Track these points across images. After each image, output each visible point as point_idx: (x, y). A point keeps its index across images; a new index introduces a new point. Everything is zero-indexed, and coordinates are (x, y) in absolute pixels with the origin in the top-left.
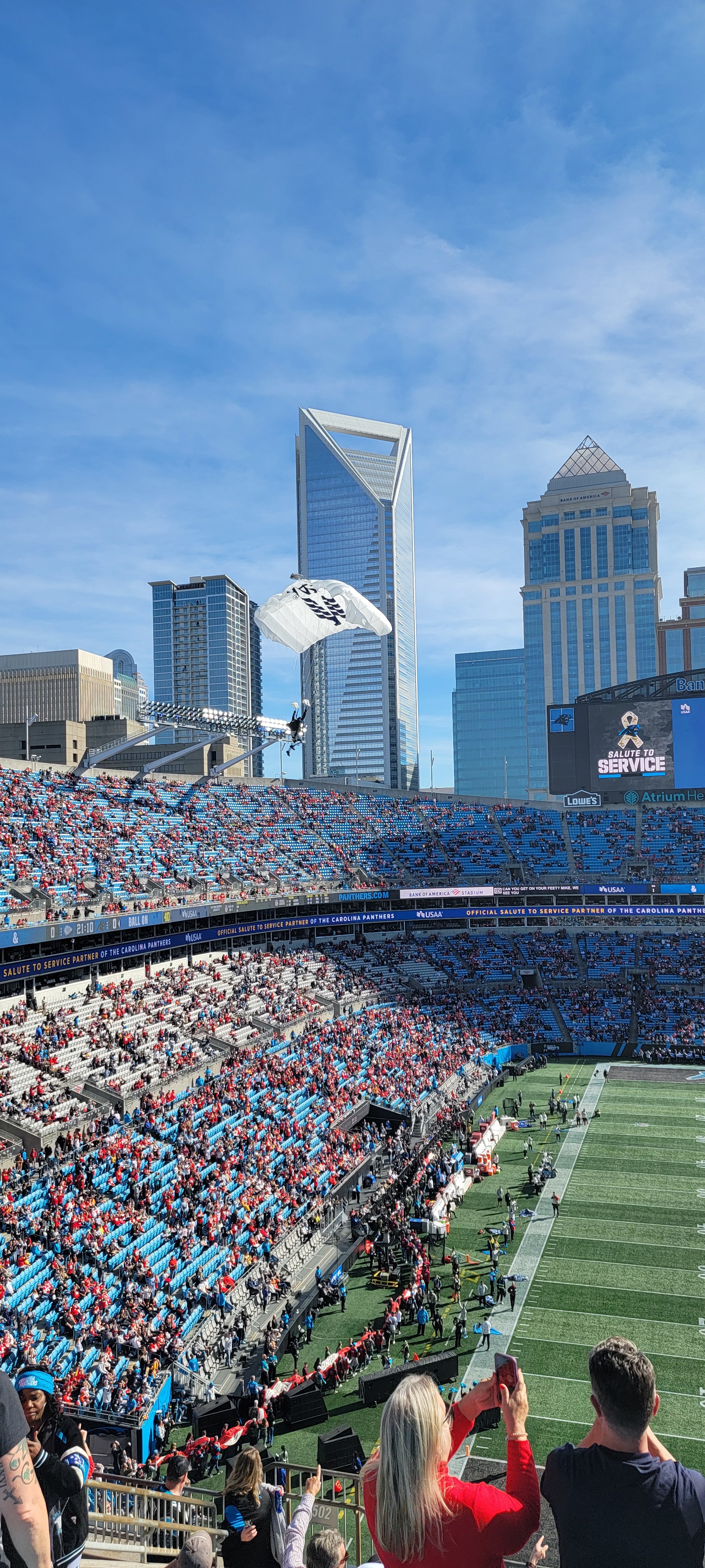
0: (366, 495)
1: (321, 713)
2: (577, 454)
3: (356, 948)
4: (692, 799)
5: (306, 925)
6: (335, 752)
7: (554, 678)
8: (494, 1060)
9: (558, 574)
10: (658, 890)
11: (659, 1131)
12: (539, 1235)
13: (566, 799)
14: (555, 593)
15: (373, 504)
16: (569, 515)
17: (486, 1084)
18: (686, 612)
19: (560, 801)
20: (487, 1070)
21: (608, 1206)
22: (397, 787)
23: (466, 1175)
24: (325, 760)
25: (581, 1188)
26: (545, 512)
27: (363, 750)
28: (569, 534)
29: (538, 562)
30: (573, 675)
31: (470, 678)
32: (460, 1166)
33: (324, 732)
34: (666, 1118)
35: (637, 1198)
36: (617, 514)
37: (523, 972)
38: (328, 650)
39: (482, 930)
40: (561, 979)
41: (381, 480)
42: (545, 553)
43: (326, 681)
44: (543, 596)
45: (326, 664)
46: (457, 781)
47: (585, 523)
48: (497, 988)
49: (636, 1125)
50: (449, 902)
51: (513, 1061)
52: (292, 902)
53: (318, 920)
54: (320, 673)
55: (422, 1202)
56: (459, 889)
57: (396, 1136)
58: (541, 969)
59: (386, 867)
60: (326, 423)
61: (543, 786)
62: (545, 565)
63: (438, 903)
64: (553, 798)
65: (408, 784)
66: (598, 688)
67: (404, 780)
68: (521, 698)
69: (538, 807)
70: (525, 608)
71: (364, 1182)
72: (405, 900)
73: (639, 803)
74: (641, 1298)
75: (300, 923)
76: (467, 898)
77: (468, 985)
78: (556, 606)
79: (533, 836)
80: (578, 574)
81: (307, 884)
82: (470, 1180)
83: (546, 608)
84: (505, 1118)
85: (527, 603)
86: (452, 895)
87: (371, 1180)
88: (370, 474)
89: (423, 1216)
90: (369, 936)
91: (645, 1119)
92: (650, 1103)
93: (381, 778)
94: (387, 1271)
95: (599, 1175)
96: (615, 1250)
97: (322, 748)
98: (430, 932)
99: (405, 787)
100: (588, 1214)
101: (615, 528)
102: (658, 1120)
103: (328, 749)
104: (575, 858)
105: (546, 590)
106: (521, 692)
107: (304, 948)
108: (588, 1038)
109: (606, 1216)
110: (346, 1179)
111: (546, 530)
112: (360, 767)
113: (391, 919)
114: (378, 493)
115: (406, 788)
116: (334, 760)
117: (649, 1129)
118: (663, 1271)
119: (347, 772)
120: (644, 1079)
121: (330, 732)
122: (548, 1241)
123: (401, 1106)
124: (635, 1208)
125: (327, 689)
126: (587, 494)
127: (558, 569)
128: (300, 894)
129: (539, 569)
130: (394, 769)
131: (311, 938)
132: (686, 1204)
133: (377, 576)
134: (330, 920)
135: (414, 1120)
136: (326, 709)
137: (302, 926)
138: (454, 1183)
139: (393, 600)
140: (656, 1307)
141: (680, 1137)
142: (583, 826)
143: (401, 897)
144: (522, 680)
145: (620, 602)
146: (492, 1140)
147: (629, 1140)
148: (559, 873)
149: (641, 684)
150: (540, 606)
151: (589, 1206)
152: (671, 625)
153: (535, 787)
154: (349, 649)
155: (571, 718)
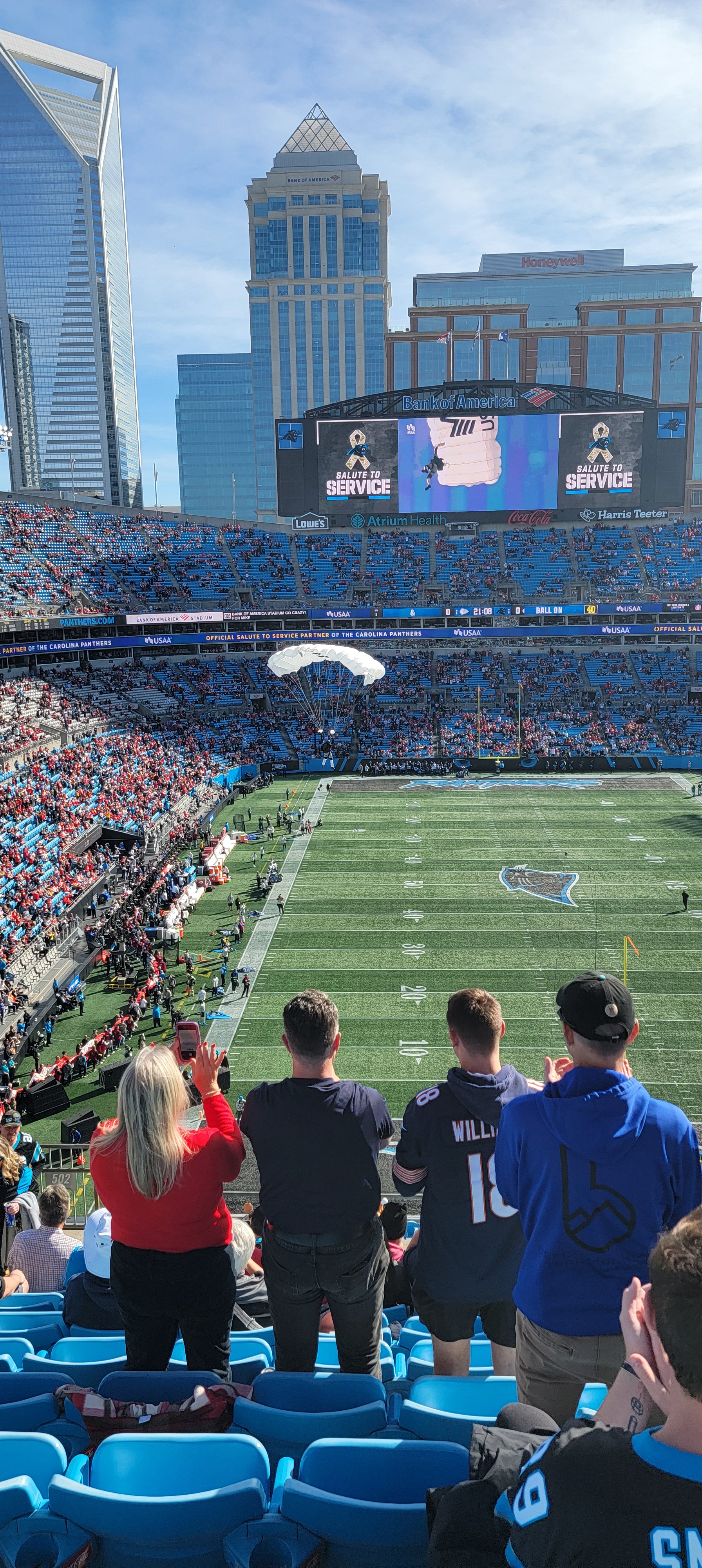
0: (66, 148)
1: (28, 415)
2: (305, 126)
3: (82, 676)
4: (414, 523)
5: (24, 653)
6: (47, 461)
7: (282, 388)
8: (225, 780)
9: (286, 270)
10: (380, 614)
11: (374, 834)
12: (266, 932)
13: (295, 521)
14: (283, 291)
15: (76, 161)
16: (298, 200)
17: (217, 803)
18: (414, 323)
19: (288, 524)
20: (219, 790)
21: (327, 902)
22: (118, 504)
23: (199, 886)
24: (36, 471)
25: (304, 889)
26: (272, 194)
27: (78, 461)
28: (298, 223)
29: (264, 252)
30: (302, 387)
31: (194, 383)
32: (193, 878)
33: (33, 438)
34: (380, 823)
35: (353, 893)
36: (348, 204)
37: (252, 696)
38: (32, 340)
39: (211, 656)
40: (289, 702)
41: (83, 131)
42: (271, 243)
43: (32, 378)
44: (271, 294)
45: (30, 357)
46: (183, 499)
47: (314, 211)
48: (227, 712)
49: (355, 830)
50: (178, 627)
51: (243, 780)
52: (8, 628)
53: (38, 647)
54: (24, 368)
55: (157, 912)
56: (188, 614)
57: (130, 855)
58: (269, 692)
59: (111, 591)
60: (12, 48)
61: (272, 507)
62: (272, 257)
63: (166, 629)
64: (282, 520)
65: (131, 501)
66: (327, 402)
67: (126, 496)
68: (248, 410)
69: (267, 529)
70: (252, 306)
71: (99, 900)
72: (132, 626)
73: (365, 526)
74: (354, 975)
75: (18, 650)
76: (195, 623)
77: (199, 710)
78: (284, 307)
79: (263, 560)
80: (307, 271)
81: (24, 608)
82: (202, 889)
83: (274, 308)
84: (236, 833)
85: (253, 300)
86: (181, 620)
87: (106, 897)
88: (70, 123)
89: (158, 925)
90: (95, 663)
91: (362, 825)
92: (367, 811)
93: (101, 494)
94: (124, 976)
95: (320, 876)
96: (333, 938)
97: (32, 457)
98: (159, 659)
99: (127, 504)
100: (310, 910)
101: (345, 220)
102: (373, 825)
103: (38, 458)
104: (303, 582)
105: (273, 286)
106: (248, 403)
107: (24, 676)
108: (313, 756)
109: (326, 911)
110: (80, 899)
111: (274, 215)
112: (76, 479)
114: (80, 147)
115: (128, 505)
116: (46, 471)
117: (366, 833)
118: (372, 951)
119: (62, 485)
120: (363, 789)
121: (40, 438)
122: (274, 936)
123: (135, 827)
124: (351, 902)
125: (33, 387)
126: (316, 175)
127: (286, 263)
128: (15, 619)
129: (266, 261)
130: (114, 484)
131: (31, 666)
132: (394, 894)
133: (84, 253)
134: (52, 647)
135: (147, 840)
136: (34, 410)
137: (20, 653)
138: (187, 894)
139: (105, 285)
140: (366, 980)
141: (392, 839)
142: (310, 549)
143: (128, 623)
144: (249, 389)
145: (350, 307)
146: (223, 853)
147: (347, 844)
148: (288, 598)
149: (369, 400)
150: (267, 305)
151: (310, 904)
152: (400, 337)
153: (263, 508)
154: (57, 341)
155: (300, 434)
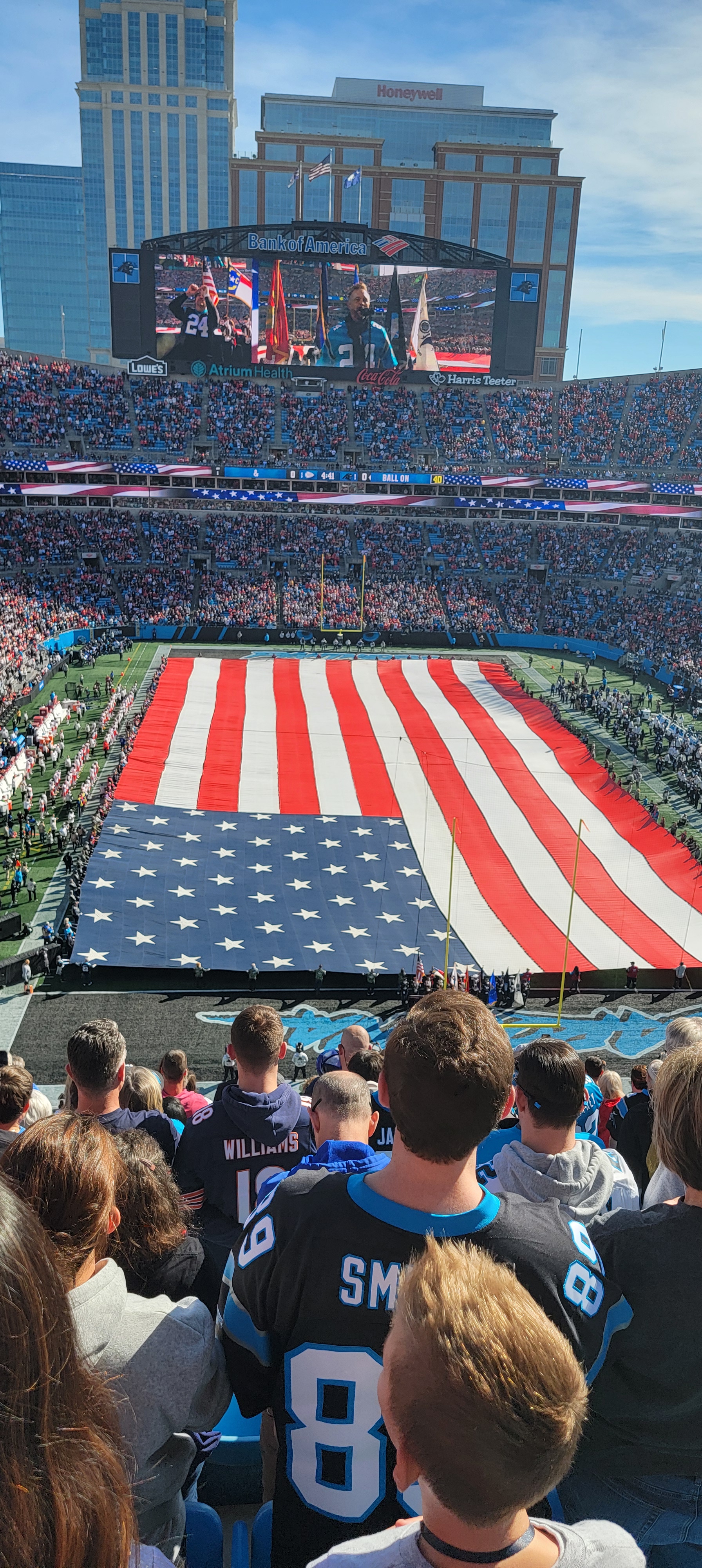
4: (259, 375)
7: (117, 211)
8: (55, 643)
9: (121, 73)
10: (222, 473)
13: (130, 364)
14: (117, 98)
18: (261, 149)
19: (123, 366)
23: (28, 756)
28: (134, 19)
29: (96, 50)
30: (139, 212)
31: (18, 197)
32: (22, 748)
37: (85, 554)
39: (40, 508)
40: (124, 562)
44: (103, 99)
48: (58, 571)
51: (76, 645)
58: (103, 551)
61: (106, 347)
62: (105, 56)
64: (116, 362)
66: (166, 232)
68: (79, 233)
69: (100, 371)
70: (82, 111)
73: (207, 375)
77: (26, 567)
78: (118, 116)
80: (144, 77)
82: (31, 760)
83: (107, 117)
84: (67, 701)
85: (84, 105)
101: (187, 21)
104: (140, 433)
105: (106, 92)
106: (79, 225)
111: (106, 8)
127: (121, 64)
129: (98, 61)
142: (148, 397)
144: (80, 208)
145: (192, 123)
146: (54, 722)
148: (123, 450)
149: (213, 233)
150: (99, 113)
152: (245, 163)
153: (96, 347)
155: (136, 267)
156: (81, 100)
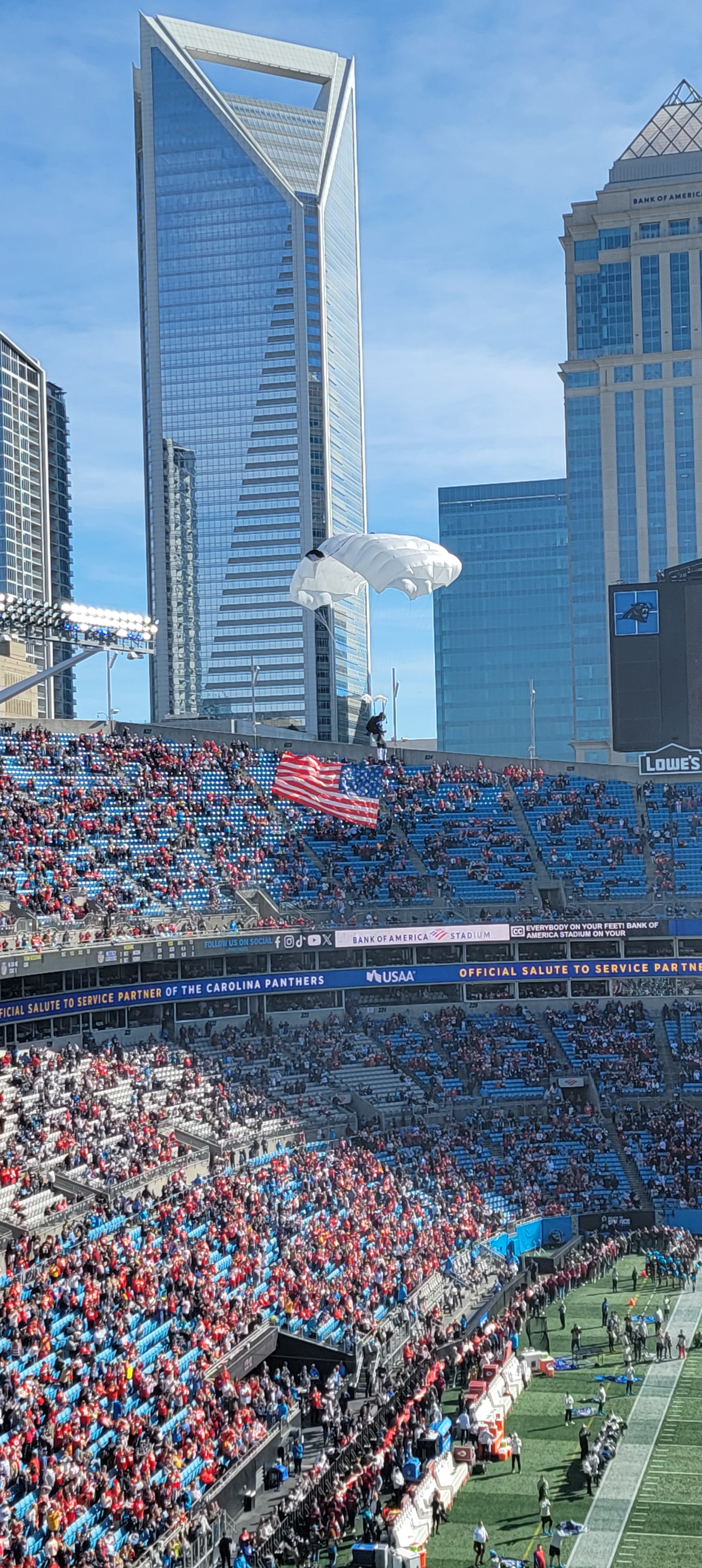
0: (268, 183)
1: (185, 598)
2: (663, 116)
3: (253, 1042)
5: (156, 999)
6: (212, 671)
7: (621, 534)
8: (511, 1247)
9: (629, 340)
13: (644, 760)
14: (624, 375)
15: (284, 201)
16: (650, 229)
17: (495, 1291)
19: (632, 764)
20: (498, 1265)
22: (329, 738)
23: (458, 1460)
24: (193, 687)
25: (669, 1479)
26: (605, 223)
27: (264, 668)
28: (650, 265)
29: (591, 315)
30: (657, 530)
31: (466, 533)
32: (447, 1444)
33: (192, 633)
37: (563, 1083)
38: (198, 478)
39: (488, 1005)
40: (634, 1095)
41: (296, 156)
42: (604, 300)
43: (195, 537)
44: (602, 380)
45: (194, 505)
46: (441, 726)
47: (678, 244)
48: (516, 1112)
50: (426, 951)
51: (546, 1247)
52: (130, 956)
53: (180, 990)
54: (183, 522)
56: (446, 929)
57: (328, 1391)
58: (596, 1075)
59: (309, 888)
60: (191, 45)
61: (602, 736)
62: (604, 321)
63: (405, 955)
64: (620, 758)
65: (351, 732)
67: (344, 725)
68: (561, 571)
69: (592, 775)
70: (568, 402)
71: (266, 1479)
72: (344, 950)
75: (146, 994)
76: (459, 945)
77: (463, 1107)
78: (624, 402)
79: (582, 830)
80: (666, 340)
81: (159, 920)
82: (464, 1469)
83: (608, 404)
84: (531, 1353)
85: (572, 393)
86: (432, 940)
87: (280, 1475)
88: (277, 145)
90: (276, 1017)
93: (300, 722)
97: (187, 665)
98: (391, 1010)
99: (344, 738)
100: (683, 1528)
103: (198, 665)
104: (658, 868)
105: (607, 367)
106: (561, 561)
107: (152, 1041)
108: (682, 1202)
110: (232, 1474)
111: (607, 256)
112: (259, 700)
113: (318, 986)
114: (291, 180)
115: (346, 739)
116: (209, 686)
119: (235, 709)
121: (202, 633)
123: (336, 1334)
125: (195, 553)
126: (682, 190)
127: (630, 329)
128: (143, 939)
129: (595, 329)
130: (324, 706)
131: (166, 1022)
133: (290, 338)
134: (203, 989)
135: (360, 1360)
136: (195, 590)
137: (149, 1000)
138: (434, 1476)
139: (320, 385)
142: (673, 809)
143: (338, 945)
144: (562, 537)
146: (505, 1394)
148: (631, 898)
150: (595, 400)
151: (683, 1513)
153: (585, 738)
154: (239, 477)
155: (653, 608)
156: (566, 387)
